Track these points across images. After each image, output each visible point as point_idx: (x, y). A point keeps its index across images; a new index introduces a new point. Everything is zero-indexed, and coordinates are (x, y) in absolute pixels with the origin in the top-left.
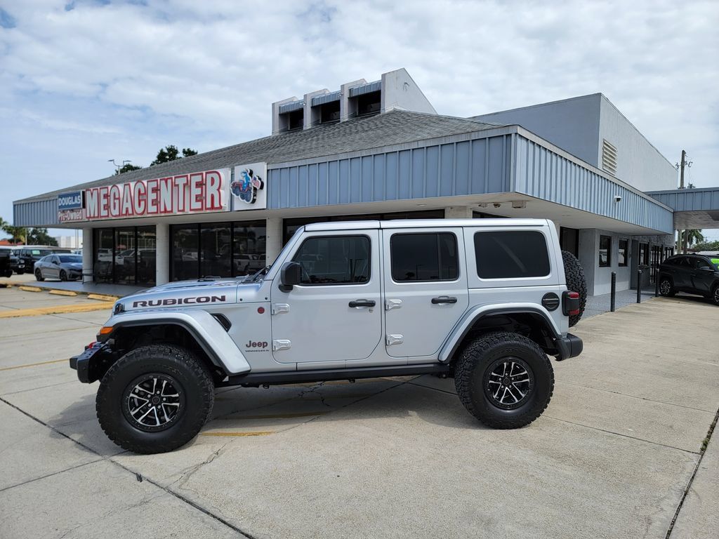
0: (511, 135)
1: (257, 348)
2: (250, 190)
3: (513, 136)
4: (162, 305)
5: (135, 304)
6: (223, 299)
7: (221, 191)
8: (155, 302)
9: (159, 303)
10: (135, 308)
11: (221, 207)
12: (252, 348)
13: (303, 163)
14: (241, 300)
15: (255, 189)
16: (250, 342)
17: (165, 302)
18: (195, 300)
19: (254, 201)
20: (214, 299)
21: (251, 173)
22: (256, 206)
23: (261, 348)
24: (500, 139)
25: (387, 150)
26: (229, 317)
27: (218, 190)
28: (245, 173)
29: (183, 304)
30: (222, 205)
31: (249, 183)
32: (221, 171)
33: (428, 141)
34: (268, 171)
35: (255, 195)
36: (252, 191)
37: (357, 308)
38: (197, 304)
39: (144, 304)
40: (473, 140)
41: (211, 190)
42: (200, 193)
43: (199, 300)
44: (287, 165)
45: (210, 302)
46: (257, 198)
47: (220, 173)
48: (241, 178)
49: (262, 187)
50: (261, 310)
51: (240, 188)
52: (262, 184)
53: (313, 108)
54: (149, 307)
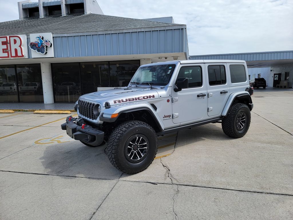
0: (183, 29)
1: (167, 118)
2: (44, 47)
3: (184, 29)
4: (128, 101)
5: (115, 102)
6: (153, 96)
7: (21, 47)
8: (124, 100)
9: (127, 100)
10: (115, 104)
11: (23, 56)
12: (165, 118)
13: (77, 34)
14: (161, 96)
15: (47, 47)
16: (165, 115)
17: (130, 100)
18: (142, 98)
19: (46, 53)
20: (150, 97)
21: (43, 38)
22: (47, 56)
23: (168, 118)
24: (179, 30)
25: (125, 31)
26: (156, 105)
27: (20, 46)
28: (39, 38)
29: (138, 100)
30: (23, 54)
31: (42, 43)
32: (21, 36)
33: (146, 29)
34: (53, 37)
35: (47, 50)
36: (45, 48)
37: (200, 97)
38: (144, 99)
39: (119, 102)
40: (167, 30)
41: (14, 47)
42: (6, 48)
43: (144, 98)
44: (66, 35)
45: (149, 98)
46: (48, 51)
47: (20, 37)
48: (37, 41)
49: (51, 46)
50: (168, 101)
51: (36, 46)
52: (51, 44)
53: (44, 7)
54: (122, 103)
